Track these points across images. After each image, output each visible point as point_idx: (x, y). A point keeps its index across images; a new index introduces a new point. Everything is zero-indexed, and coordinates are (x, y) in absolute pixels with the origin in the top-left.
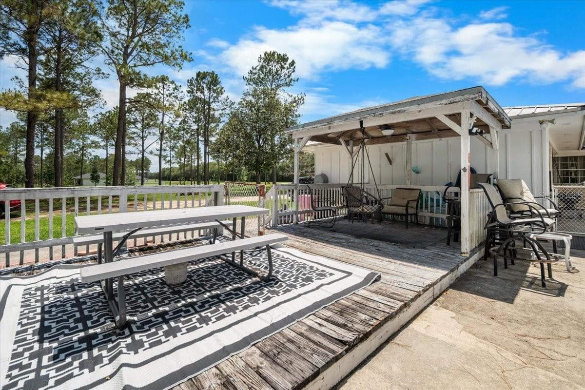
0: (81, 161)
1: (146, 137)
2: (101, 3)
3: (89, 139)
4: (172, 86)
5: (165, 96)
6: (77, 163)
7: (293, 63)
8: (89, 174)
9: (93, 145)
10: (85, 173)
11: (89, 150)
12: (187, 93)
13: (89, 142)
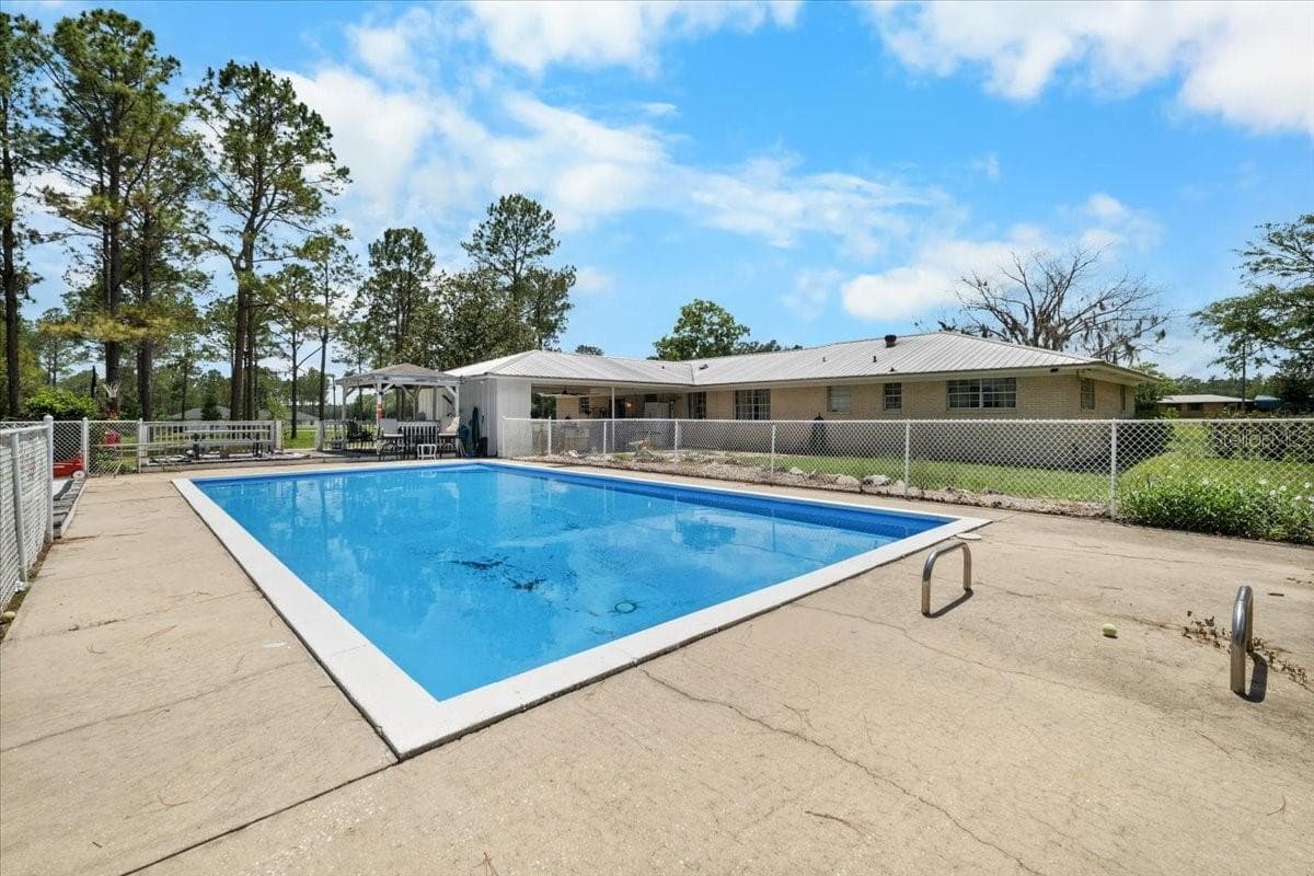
0: (181, 385)
1: (301, 343)
2: (211, 146)
3: (198, 342)
4: (343, 255)
5: (329, 272)
6: (175, 387)
7: (549, 215)
8: (199, 410)
9: (206, 354)
10: (191, 408)
11: (198, 364)
12: (368, 268)
13: (197, 347)
